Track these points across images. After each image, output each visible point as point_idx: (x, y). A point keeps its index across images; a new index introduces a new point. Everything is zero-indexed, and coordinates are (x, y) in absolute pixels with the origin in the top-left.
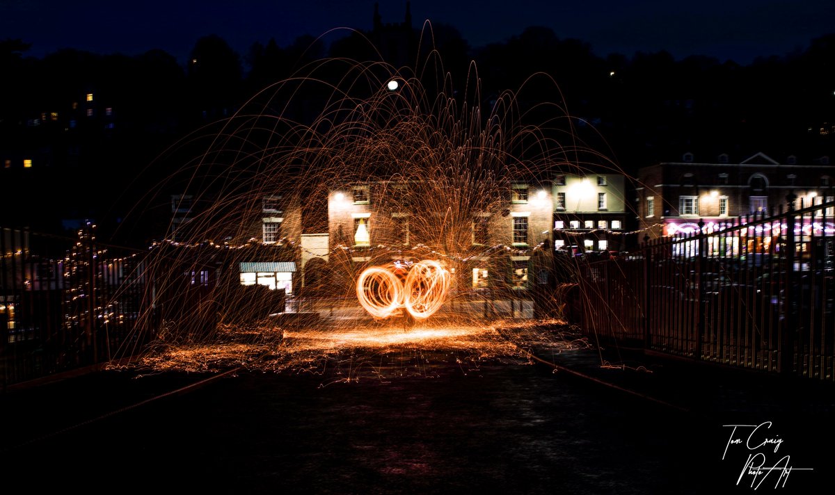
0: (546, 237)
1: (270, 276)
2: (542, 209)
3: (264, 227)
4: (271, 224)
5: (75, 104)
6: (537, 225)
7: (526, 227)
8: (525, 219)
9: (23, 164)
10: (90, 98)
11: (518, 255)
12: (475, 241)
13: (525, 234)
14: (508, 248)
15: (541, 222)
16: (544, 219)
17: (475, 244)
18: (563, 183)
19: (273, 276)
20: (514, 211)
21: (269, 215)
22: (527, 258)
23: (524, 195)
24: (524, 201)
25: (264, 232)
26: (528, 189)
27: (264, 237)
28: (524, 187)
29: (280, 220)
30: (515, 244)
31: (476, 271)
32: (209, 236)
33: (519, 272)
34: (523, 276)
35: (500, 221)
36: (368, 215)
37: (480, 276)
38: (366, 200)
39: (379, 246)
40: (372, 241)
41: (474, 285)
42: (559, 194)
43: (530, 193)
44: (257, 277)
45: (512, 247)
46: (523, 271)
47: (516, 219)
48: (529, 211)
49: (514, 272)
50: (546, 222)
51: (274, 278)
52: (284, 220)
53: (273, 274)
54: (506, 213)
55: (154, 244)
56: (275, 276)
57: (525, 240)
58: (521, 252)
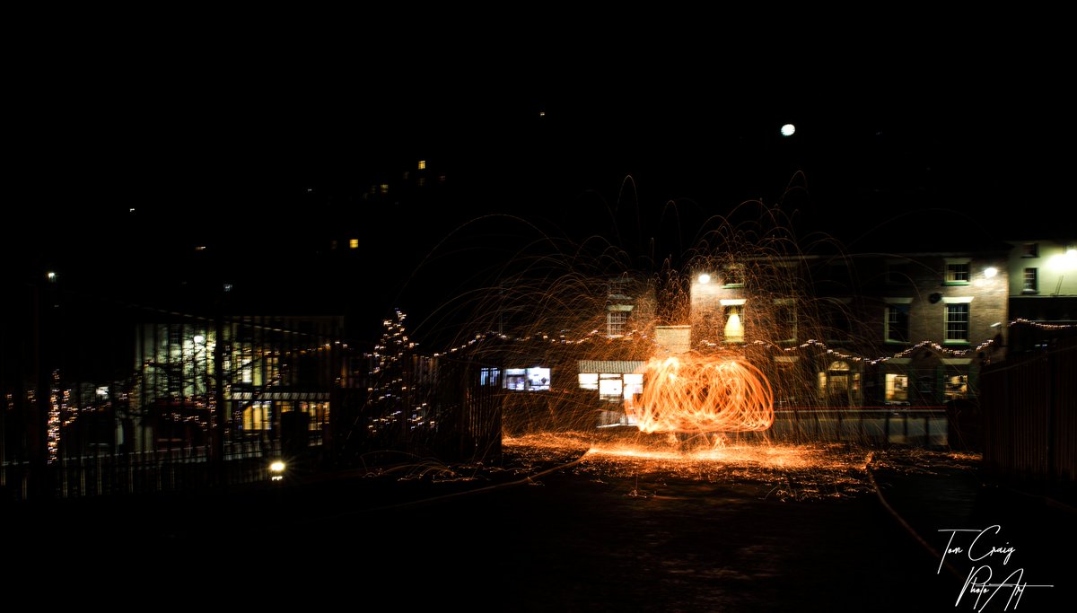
0: (996, 332)
1: (616, 378)
2: (991, 293)
3: (609, 317)
4: (617, 313)
5: (407, 174)
6: (983, 314)
7: (965, 317)
8: (965, 306)
9: (349, 244)
10: (422, 165)
11: (953, 356)
12: (890, 338)
13: (965, 326)
14: (938, 347)
15: (989, 311)
16: (995, 306)
17: (888, 341)
18: (1035, 254)
19: (619, 378)
20: (948, 296)
21: (615, 302)
22: (967, 361)
23: (964, 273)
24: (964, 282)
25: (609, 323)
26: (969, 263)
27: (609, 328)
28: (963, 261)
29: (629, 308)
30: (948, 341)
31: (890, 378)
32: (542, 328)
33: (955, 380)
34: (960, 386)
35: (926, 309)
36: (741, 302)
37: (897, 383)
38: (740, 282)
39: (756, 342)
40: (746, 335)
41: (888, 397)
42: (1028, 270)
43: (973, 269)
44: (599, 379)
45: (944, 346)
46: (961, 379)
47: (951, 306)
48: (971, 295)
49: (947, 380)
50: (997, 311)
51: (620, 381)
52: (633, 309)
53: (618, 376)
54: (936, 298)
55: (478, 337)
56: (621, 378)
57: (964, 336)
58: (957, 352)
